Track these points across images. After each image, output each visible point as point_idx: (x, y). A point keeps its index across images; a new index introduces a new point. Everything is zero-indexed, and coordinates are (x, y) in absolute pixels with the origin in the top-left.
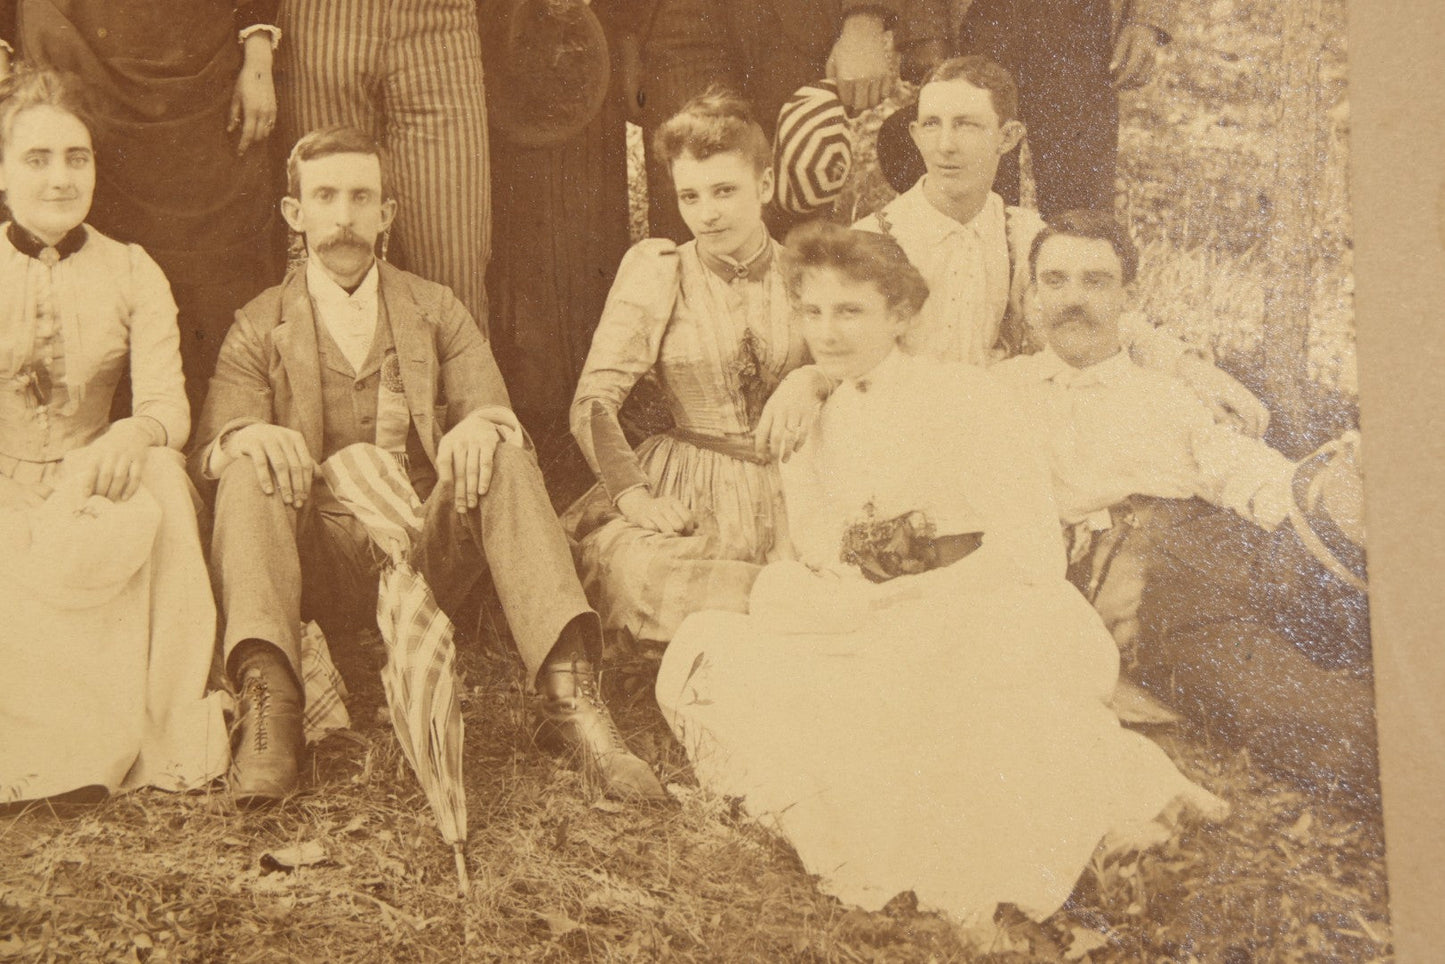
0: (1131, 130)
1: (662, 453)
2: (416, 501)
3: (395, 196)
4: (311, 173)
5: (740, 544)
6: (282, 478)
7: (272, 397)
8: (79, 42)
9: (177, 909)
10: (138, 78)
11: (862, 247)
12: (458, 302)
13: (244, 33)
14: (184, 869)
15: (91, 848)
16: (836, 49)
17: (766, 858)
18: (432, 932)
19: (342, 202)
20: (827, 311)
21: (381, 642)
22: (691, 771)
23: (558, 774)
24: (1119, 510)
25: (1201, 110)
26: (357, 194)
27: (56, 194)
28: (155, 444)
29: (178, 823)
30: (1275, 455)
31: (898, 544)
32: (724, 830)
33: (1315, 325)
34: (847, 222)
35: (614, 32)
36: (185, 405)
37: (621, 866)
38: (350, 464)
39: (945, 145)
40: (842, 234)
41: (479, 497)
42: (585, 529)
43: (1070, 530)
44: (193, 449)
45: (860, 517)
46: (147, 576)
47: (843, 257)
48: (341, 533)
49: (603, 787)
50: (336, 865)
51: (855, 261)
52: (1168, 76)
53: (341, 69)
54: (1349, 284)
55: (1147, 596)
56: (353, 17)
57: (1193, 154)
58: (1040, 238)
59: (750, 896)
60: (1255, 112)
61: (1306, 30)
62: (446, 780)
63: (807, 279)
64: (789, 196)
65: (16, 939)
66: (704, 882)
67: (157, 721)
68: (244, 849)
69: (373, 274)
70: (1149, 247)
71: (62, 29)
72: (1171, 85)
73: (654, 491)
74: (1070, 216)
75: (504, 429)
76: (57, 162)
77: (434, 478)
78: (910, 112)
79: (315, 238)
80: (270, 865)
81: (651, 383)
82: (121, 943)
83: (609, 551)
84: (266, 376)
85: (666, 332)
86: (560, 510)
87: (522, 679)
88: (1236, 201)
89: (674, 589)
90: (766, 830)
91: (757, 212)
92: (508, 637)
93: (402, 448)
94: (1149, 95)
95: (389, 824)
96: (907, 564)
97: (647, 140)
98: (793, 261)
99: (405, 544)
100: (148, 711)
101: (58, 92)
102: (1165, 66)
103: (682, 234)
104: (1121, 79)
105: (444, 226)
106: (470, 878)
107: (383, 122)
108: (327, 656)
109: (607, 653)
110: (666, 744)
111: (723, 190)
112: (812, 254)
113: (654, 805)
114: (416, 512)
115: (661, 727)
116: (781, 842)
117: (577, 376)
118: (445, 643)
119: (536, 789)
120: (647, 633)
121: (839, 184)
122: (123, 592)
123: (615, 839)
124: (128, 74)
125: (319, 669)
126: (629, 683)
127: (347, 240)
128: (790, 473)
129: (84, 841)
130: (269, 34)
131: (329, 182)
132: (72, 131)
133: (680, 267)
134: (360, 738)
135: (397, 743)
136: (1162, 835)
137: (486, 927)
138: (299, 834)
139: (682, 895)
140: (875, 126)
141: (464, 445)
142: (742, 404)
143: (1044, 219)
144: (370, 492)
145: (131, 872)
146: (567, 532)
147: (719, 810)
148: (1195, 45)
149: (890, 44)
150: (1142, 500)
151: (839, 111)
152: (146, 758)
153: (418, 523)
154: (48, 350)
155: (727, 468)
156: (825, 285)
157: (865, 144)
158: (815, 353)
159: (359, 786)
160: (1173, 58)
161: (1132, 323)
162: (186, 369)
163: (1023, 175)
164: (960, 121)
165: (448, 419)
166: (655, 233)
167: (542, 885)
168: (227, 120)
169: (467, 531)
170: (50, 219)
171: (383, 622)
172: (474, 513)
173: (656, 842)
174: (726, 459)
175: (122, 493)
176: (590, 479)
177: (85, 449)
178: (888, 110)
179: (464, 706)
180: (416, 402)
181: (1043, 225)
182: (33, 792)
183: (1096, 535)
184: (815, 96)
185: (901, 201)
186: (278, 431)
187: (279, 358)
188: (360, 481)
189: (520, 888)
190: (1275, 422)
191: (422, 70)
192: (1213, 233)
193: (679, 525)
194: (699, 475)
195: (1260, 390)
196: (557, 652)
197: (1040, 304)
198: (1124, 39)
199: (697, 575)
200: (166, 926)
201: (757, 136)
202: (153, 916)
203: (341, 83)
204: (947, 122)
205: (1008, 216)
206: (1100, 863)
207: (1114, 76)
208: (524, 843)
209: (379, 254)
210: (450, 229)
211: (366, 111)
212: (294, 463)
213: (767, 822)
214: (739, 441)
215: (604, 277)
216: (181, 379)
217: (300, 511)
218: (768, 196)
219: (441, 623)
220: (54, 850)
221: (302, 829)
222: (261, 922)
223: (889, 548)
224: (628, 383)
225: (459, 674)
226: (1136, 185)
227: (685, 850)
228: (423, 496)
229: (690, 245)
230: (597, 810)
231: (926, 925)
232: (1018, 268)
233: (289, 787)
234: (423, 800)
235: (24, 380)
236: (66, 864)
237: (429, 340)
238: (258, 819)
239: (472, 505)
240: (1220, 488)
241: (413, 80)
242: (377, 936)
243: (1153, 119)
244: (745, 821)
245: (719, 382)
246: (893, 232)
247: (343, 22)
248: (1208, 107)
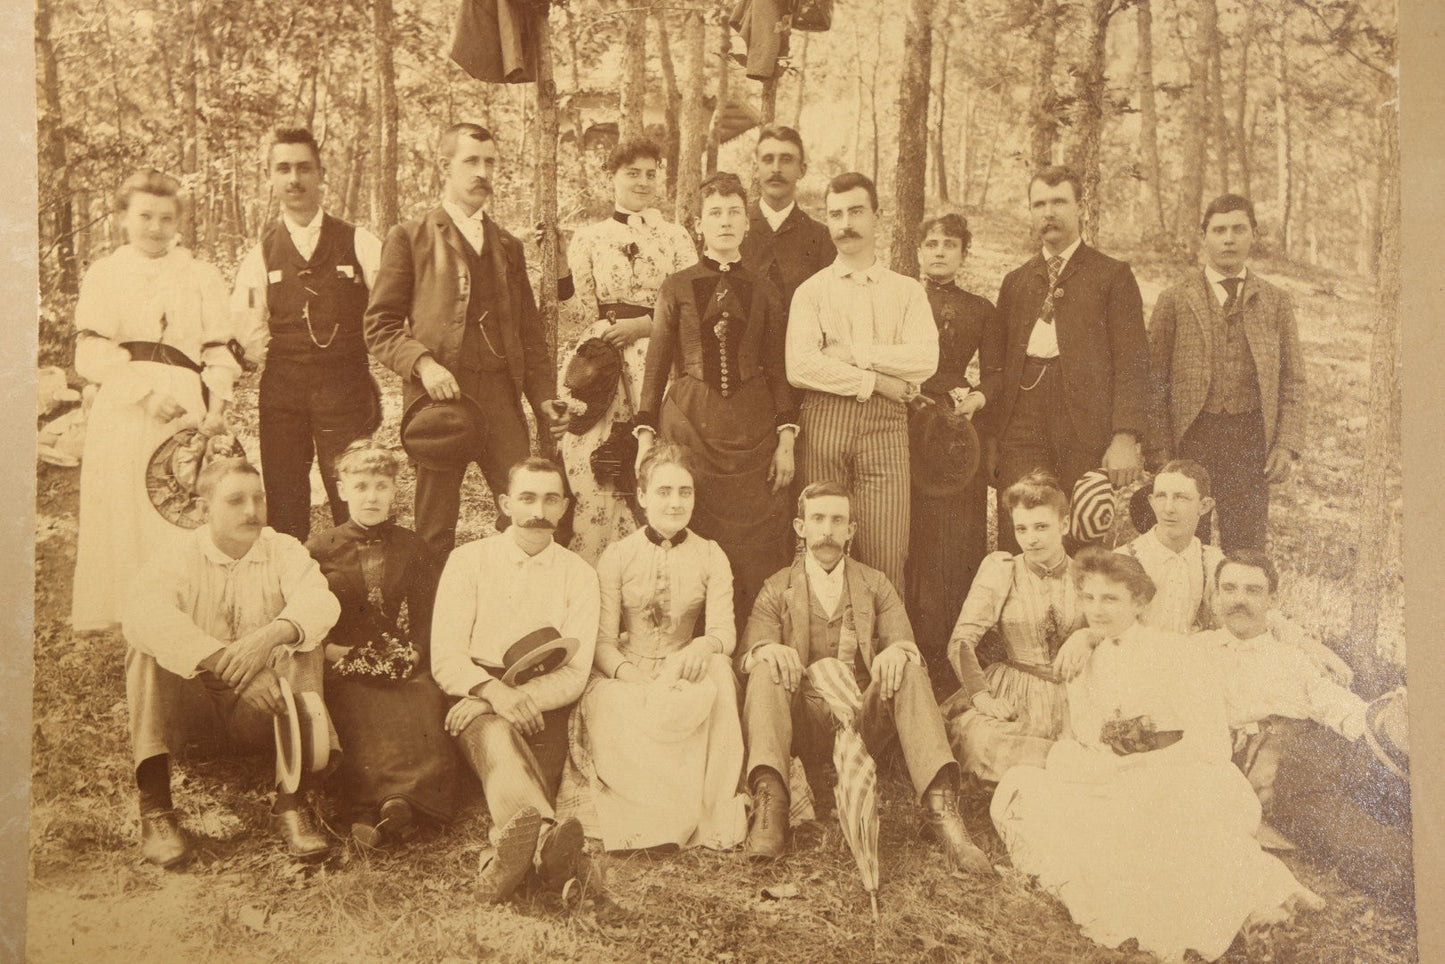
0: (1275, 506)
1: (999, 674)
2: (858, 693)
3: (857, 521)
4: (811, 506)
5: (1042, 728)
6: (785, 675)
7: (782, 629)
8: (691, 430)
9: (714, 918)
10: (722, 450)
11: (1117, 564)
12: (888, 581)
13: (780, 428)
14: (719, 895)
15: (669, 879)
16: (1108, 451)
17: (1050, 912)
18: (857, 942)
19: (827, 523)
20: (1097, 598)
21: (835, 771)
22: (1009, 858)
23: (933, 855)
24: (1265, 723)
25: (1317, 498)
26: (836, 518)
27: (673, 511)
28: (716, 652)
29: (717, 868)
30: (1357, 698)
31: (1134, 734)
32: (1026, 894)
33: (1381, 625)
34: (1111, 549)
35: (984, 436)
36: (733, 630)
37: (967, 911)
38: (823, 669)
39: (1168, 508)
40: (1108, 554)
41: (894, 692)
42: (953, 714)
43: (1234, 734)
44: (736, 656)
45: (1111, 717)
46: (707, 724)
47: (1107, 568)
48: (815, 708)
49: (958, 864)
50: (804, 899)
51: (1114, 571)
52: (1297, 477)
53: (831, 448)
54: (1402, 602)
55: (1279, 775)
56: (840, 421)
57: (1311, 523)
58: (1222, 564)
59: (1041, 934)
60: (1347, 501)
61: (1377, 458)
62: (868, 854)
63: (1086, 579)
64: (1078, 532)
65: (624, 928)
66: (1014, 923)
67: (708, 809)
68: (752, 886)
69: (842, 562)
70: (1285, 573)
71: (683, 423)
72: (1299, 483)
73: (994, 694)
74: (1239, 553)
75: (910, 654)
76: (675, 494)
77: (869, 680)
78: (1149, 489)
79: (811, 542)
80: (766, 896)
81: (995, 633)
82: (681, 935)
83: (967, 727)
84: (779, 617)
85: (1005, 604)
86: (940, 702)
87: (914, 798)
88: (1335, 551)
89: (1003, 752)
90: (1051, 896)
91: (1059, 540)
92: (907, 774)
93: (853, 662)
94: (1286, 487)
95: (835, 877)
96: (1139, 746)
97: (999, 496)
98: (1079, 568)
99: (851, 716)
100: (703, 803)
101: (678, 456)
102: (1296, 472)
103: (1016, 550)
104: (1271, 477)
105: (882, 538)
106: (879, 912)
107: (853, 479)
108: (804, 778)
109: (963, 786)
110: (995, 841)
111: (1040, 526)
112: (1090, 565)
113: (987, 876)
114: (858, 698)
115: (992, 832)
116: (1059, 903)
117: (953, 627)
118: (871, 774)
119: (919, 862)
120: (986, 776)
121: (1107, 526)
122: (694, 734)
123: (963, 895)
124: (716, 448)
125: (799, 785)
126: (975, 805)
127: (828, 543)
128: (1073, 689)
129: (664, 875)
130: (793, 429)
131: (820, 511)
132: (684, 478)
133: (1014, 568)
134: (820, 826)
135: (841, 830)
136: (1284, 916)
137: (887, 941)
138: (784, 879)
139: (1001, 931)
140: (1128, 495)
141: (888, 662)
142: (1046, 647)
143: (1225, 553)
144: (833, 685)
145: (689, 894)
146: (943, 715)
147: (1024, 882)
148: (1313, 461)
149: (1139, 451)
150: (1279, 718)
151: (1108, 486)
152: (700, 828)
153: (859, 705)
154: (662, 597)
155: (1036, 684)
156: (1097, 583)
157: (1123, 504)
158: (1090, 622)
159: (819, 854)
160: (1301, 468)
161: (1274, 616)
162: (735, 611)
163: (1212, 528)
164: (1177, 495)
165: (879, 648)
166: (1001, 548)
167: (919, 918)
168: (767, 475)
169: (886, 711)
170: (668, 525)
171: (837, 760)
172: (891, 701)
173: (987, 898)
174: (1036, 679)
175: (696, 677)
176: (958, 685)
177: (677, 653)
178: (1136, 487)
179: (880, 812)
180: (861, 636)
181: (1223, 557)
182: (638, 844)
183: (1250, 738)
184: (1095, 477)
185: (1142, 538)
186: (784, 648)
187: (787, 607)
188: (828, 679)
189: (907, 919)
190: (1357, 678)
191: (876, 452)
192: (1322, 568)
193: (1008, 715)
194: (1020, 688)
195: (1349, 660)
196: (934, 784)
197: (1220, 602)
198: (1273, 456)
199: (1017, 744)
200: (707, 927)
201: (1061, 496)
202: (700, 920)
203: (831, 457)
204: (1170, 496)
205: (1203, 550)
206: (1247, 930)
207: (1266, 476)
208: (911, 894)
209: (846, 552)
210: (886, 539)
211: (844, 472)
212: (791, 667)
213: (1052, 891)
214: (1044, 669)
215: (971, 572)
216: (733, 616)
217: (793, 694)
218: (1066, 531)
219: (869, 763)
220: (649, 878)
221: (785, 876)
222: (760, 928)
223: (1128, 737)
224: (982, 632)
225: (878, 792)
226: (1278, 537)
227: (1003, 904)
228: (863, 690)
229: (1020, 556)
230: (954, 877)
231: (1143, 958)
232: (1208, 580)
233: (779, 852)
234: (854, 864)
235: (648, 612)
236: (654, 887)
237: (871, 602)
238: (761, 868)
239: (890, 696)
240: (1324, 714)
241: (870, 458)
242: (825, 941)
243: (1288, 501)
244: (1039, 889)
245: (1034, 634)
246: (1137, 556)
247: (834, 424)
248: (1321, 496)
